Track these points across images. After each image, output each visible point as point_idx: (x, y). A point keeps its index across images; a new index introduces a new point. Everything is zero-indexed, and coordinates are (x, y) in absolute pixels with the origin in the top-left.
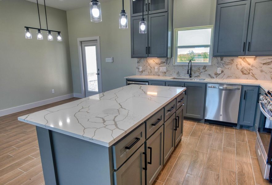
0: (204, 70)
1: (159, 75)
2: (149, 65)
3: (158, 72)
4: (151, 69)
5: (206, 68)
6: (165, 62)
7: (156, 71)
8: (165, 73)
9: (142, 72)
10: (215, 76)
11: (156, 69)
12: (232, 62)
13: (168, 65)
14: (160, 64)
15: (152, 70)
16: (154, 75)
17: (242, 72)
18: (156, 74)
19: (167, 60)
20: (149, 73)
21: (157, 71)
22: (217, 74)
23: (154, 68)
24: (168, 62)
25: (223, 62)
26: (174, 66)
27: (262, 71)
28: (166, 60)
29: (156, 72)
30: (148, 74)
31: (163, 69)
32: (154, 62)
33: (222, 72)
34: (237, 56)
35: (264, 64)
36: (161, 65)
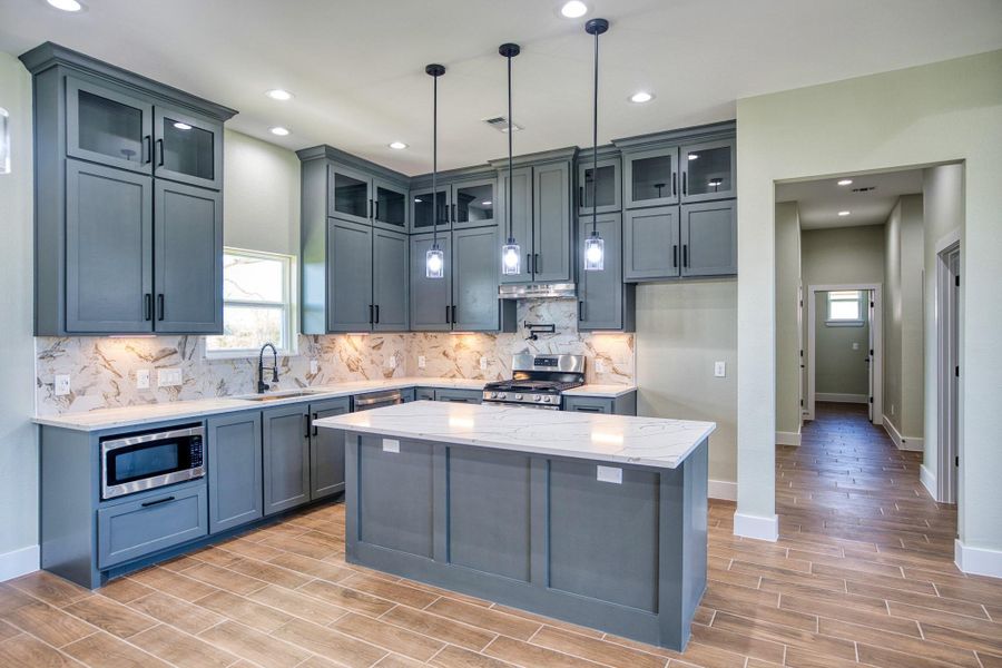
0: (285, 369)
1: (154, 401)
2: (108, 364)
3: (147, 390)
4: (117, 379)
5: (290, 364)
6: (176, 352)
7: (140, 385)
8: (178, 389)
9: (70, 398)
10: (306, 382)
11: (140, 379)
12: (332, 346)
13: (186, 362)
14: (156, 360)
15: (124, 384)
16: (131, 403)
17: (349, 366)
18: (143, 398)
19: (183, 345)
20: (106, 398)
21: (147, 386)
22: (310, 377)
23: (133, 376)
24: (188, 351)
25: (318, 346)
26: (210, 363)
27: (372, 362)
28: (180, 344)
29: (140, 391)
30: (102, 401)
31: (171, 376)
32: (132, 353)
33: (319, 369)
34: (344, 332)
35: (374, 348)
36: (161, 362)
